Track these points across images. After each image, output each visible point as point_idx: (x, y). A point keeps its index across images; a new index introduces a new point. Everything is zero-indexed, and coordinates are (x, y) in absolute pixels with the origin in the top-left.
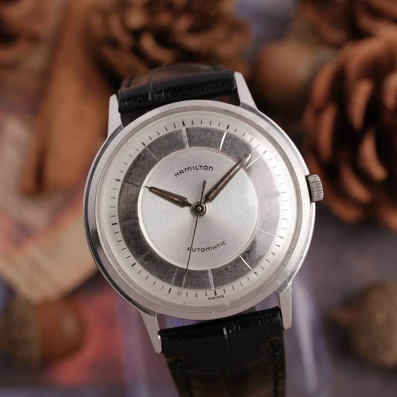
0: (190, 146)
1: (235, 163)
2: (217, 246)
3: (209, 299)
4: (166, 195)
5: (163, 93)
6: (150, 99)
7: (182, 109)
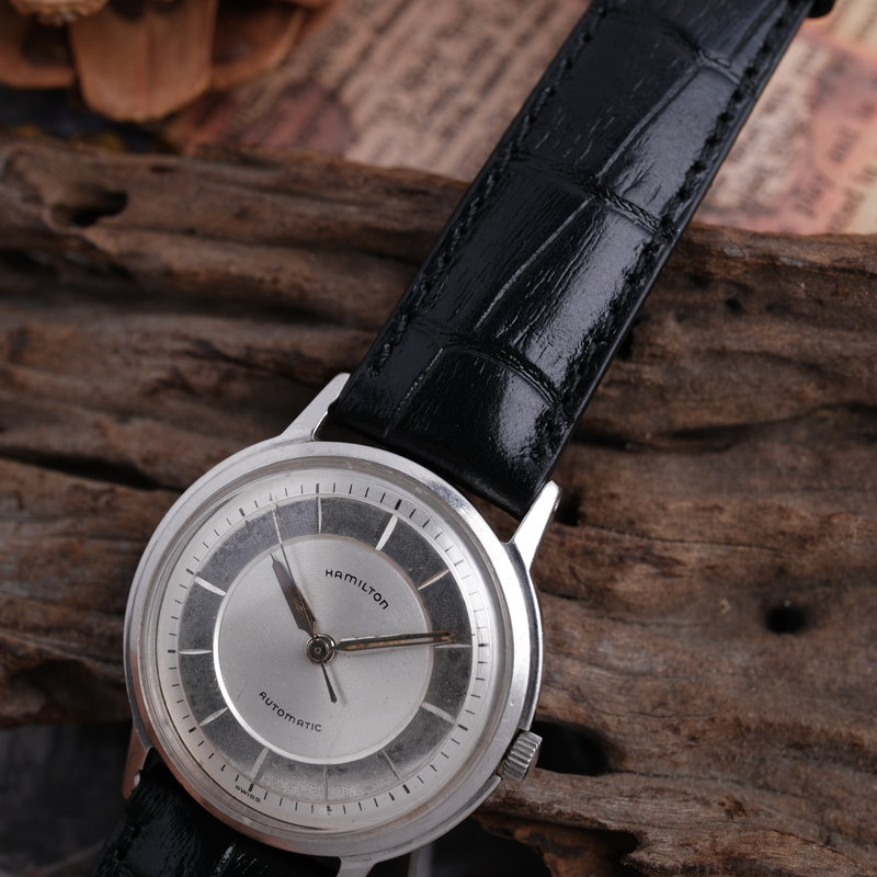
1: (426, 631)
2: (305, 725)
3: (238, 788)
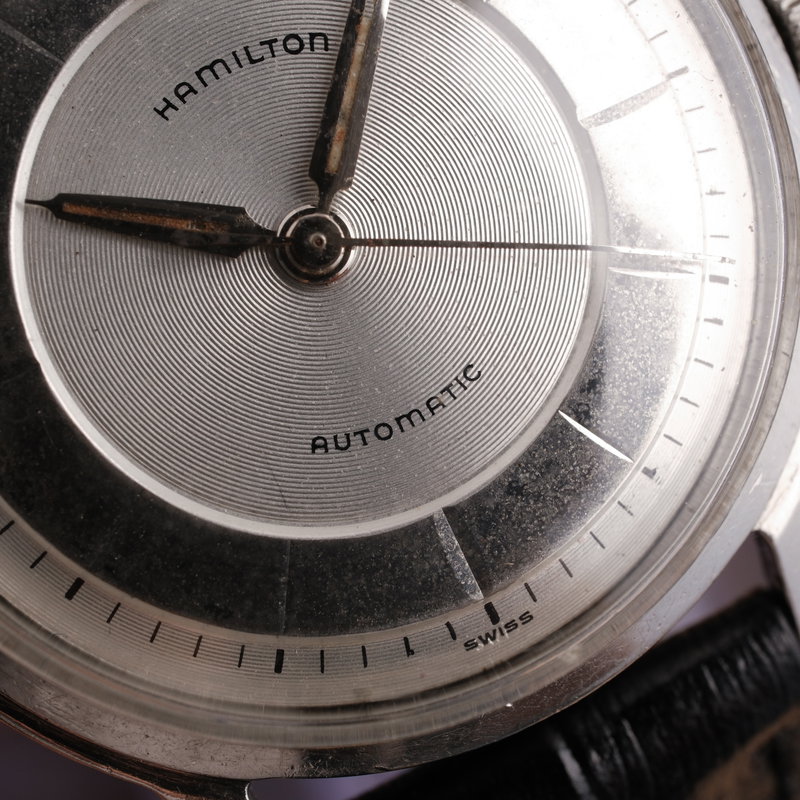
3: (470, 645)
4: (140, 218)
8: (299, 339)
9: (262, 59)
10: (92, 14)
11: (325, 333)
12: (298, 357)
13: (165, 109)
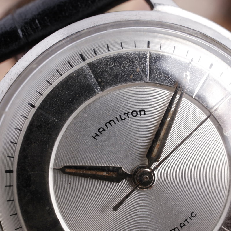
0: (103, 88)
2: (186, 223)
4: (89, 172)
5: (37, 21)
6: (21, 36)
7: (73, 36)
8: (139, 207)
9: (125, 119)
10: (72, 109)
11: (147, 204)
12: (139, 212)
13: (95, 136)
